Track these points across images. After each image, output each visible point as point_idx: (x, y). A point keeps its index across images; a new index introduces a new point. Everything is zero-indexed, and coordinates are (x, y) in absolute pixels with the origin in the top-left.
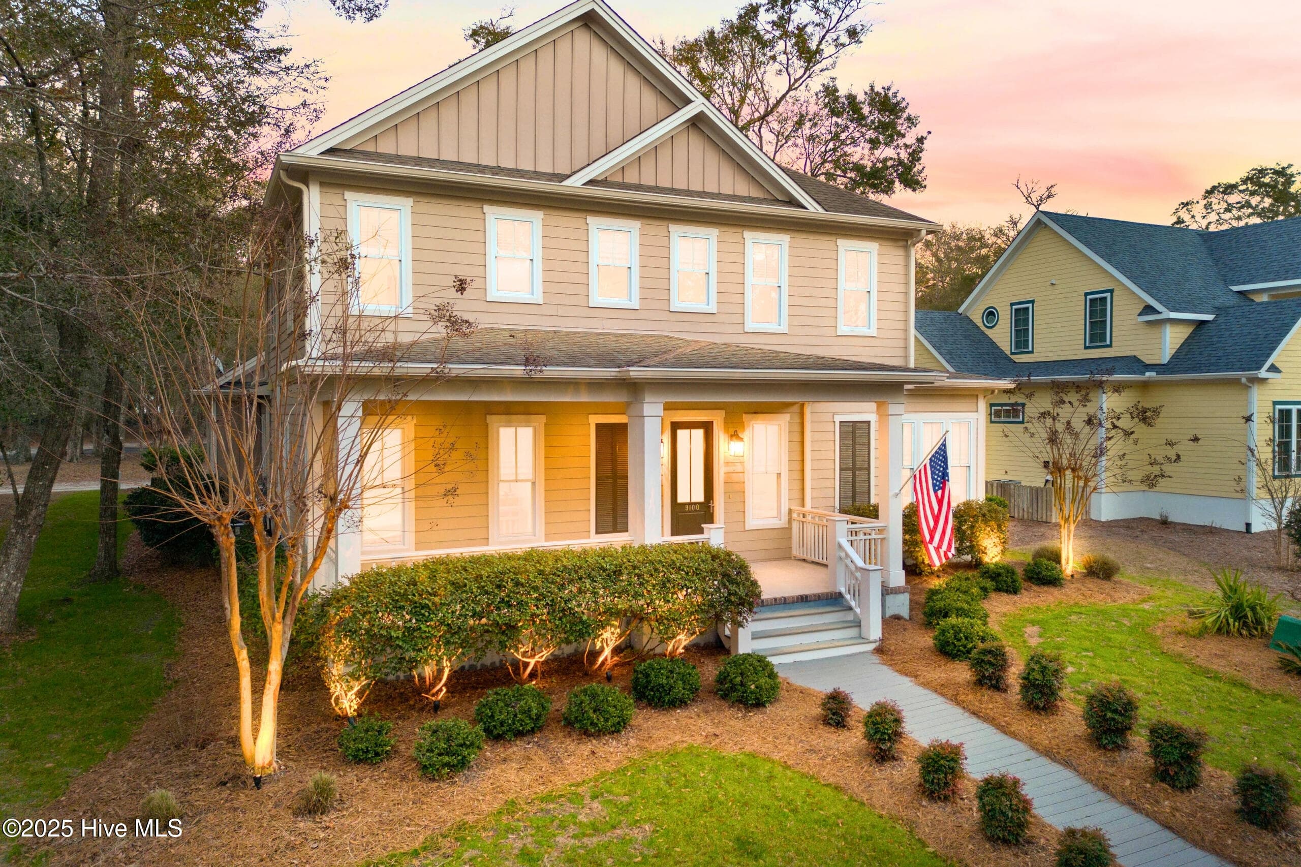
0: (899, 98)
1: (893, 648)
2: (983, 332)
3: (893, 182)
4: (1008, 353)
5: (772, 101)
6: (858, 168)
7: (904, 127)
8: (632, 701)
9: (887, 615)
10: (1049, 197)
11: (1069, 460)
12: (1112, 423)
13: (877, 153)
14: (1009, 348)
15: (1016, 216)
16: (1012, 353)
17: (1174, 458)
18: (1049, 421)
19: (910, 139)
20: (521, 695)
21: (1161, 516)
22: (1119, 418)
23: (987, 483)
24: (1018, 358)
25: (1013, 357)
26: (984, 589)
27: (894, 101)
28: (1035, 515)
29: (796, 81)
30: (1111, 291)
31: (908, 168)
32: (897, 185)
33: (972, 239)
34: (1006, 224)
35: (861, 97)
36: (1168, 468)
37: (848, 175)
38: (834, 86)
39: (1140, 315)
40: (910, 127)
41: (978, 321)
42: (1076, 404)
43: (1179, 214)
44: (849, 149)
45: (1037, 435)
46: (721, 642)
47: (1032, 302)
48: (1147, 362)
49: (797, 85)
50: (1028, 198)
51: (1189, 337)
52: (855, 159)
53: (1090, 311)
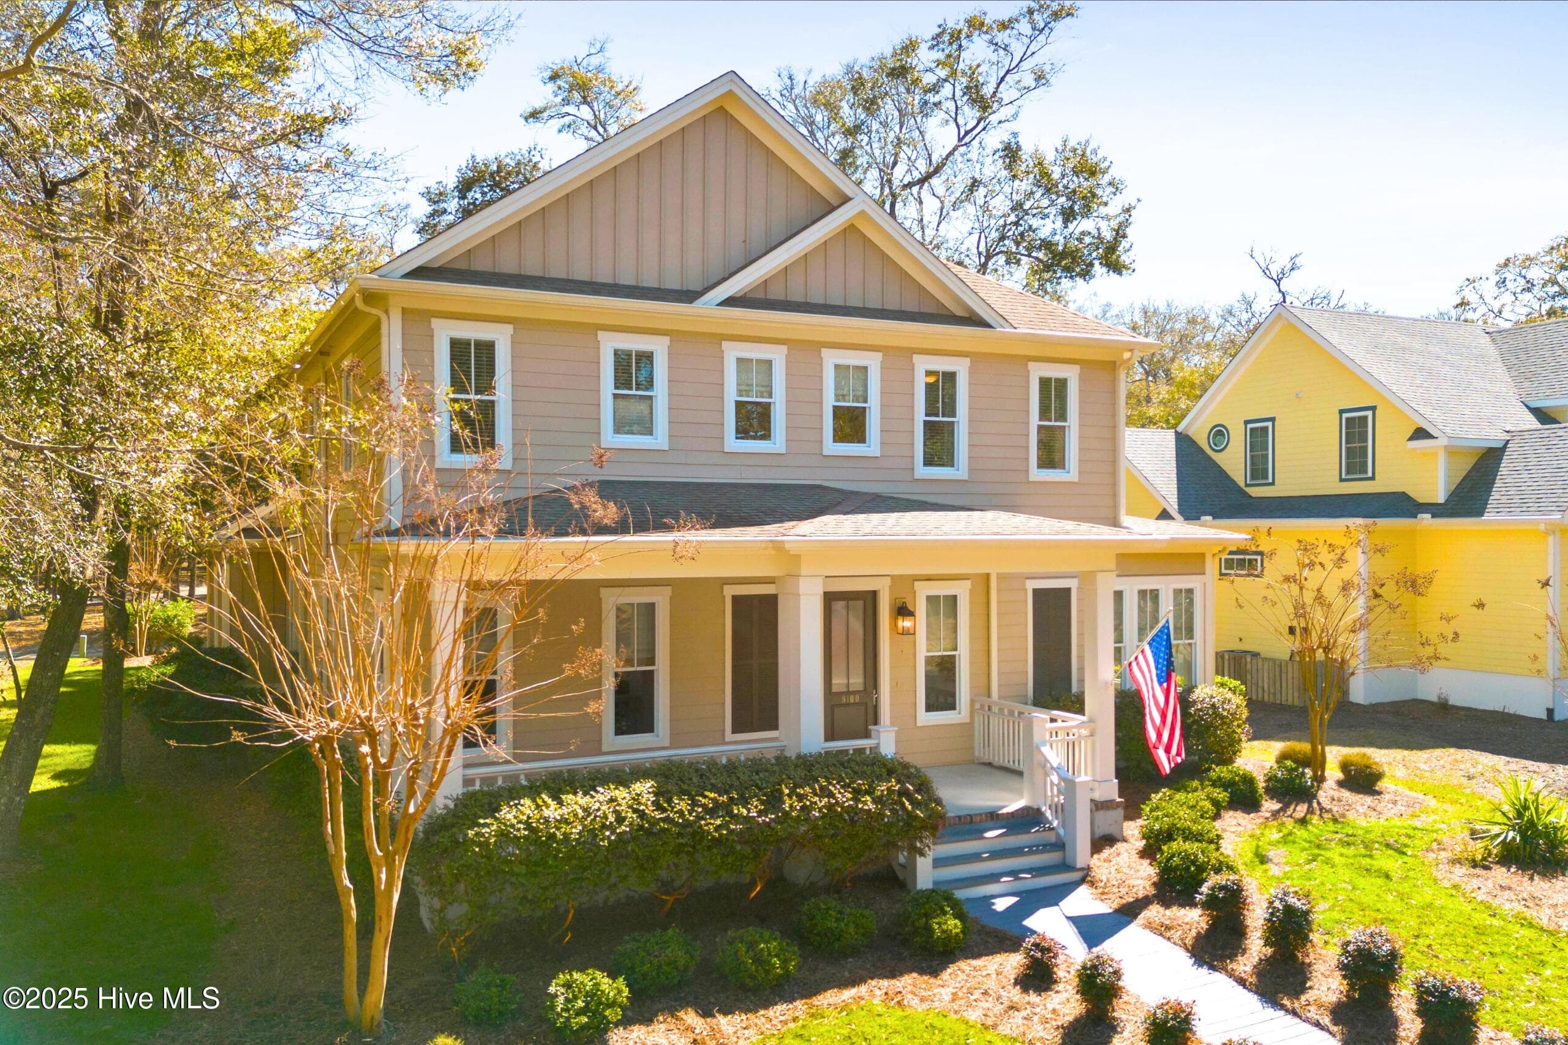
0: (1100, 156)
1: (1104, 878)
2: (1210, 458)
3: (1091, 265)
4: (1242, 484)
5: (936, 158)
6: (1047, 245)
7: (1107, 193)
8: (796, 949)
9: (1097, 836)
10: (1292, 269)
11: (1320, 637)
12: (1374, 591)
13: (1071, 226)
14: (1243, 479)
15: (1250, 295)
16: (1247, 485)
17: (1451, 636)
18: (1295, 589)
19: (1114, 207)
20: (665, 942)
21: (1439, 698)
22: (1382, 585)
23: (1217, 653)
24: (1255, 492)
25: (1248, 490)
26: (1216, 803)
27: (1095, 160)
28: (1278, 696)
29: (967, 133)
30: (1373, 409)
31: (1112, 248)
32: (1098, 269)
33: (1192, 321)
34: (1237, 305)
35: (1050, 156)
36: (1444, 649)
37: (1034, 254)
38: (1017, 143)
39: (1411, 439)
40: (1115, 194)
41: (1203, 443)
42: (1329, 566)
43: (1464, 293)
44: (1035, 222)
45: (1279, 605)
46: (894, 872)
47: (1273, 420)
48: (1421, 501)
49: (967, 139)
50: (1265, 271)
51: (1473, 468)
52: (1044, 233)
53: (1347, 433)
